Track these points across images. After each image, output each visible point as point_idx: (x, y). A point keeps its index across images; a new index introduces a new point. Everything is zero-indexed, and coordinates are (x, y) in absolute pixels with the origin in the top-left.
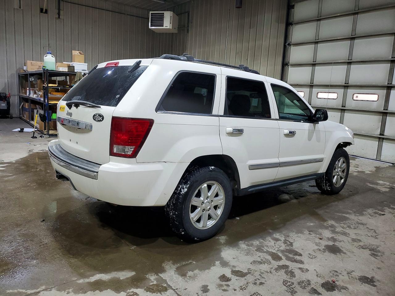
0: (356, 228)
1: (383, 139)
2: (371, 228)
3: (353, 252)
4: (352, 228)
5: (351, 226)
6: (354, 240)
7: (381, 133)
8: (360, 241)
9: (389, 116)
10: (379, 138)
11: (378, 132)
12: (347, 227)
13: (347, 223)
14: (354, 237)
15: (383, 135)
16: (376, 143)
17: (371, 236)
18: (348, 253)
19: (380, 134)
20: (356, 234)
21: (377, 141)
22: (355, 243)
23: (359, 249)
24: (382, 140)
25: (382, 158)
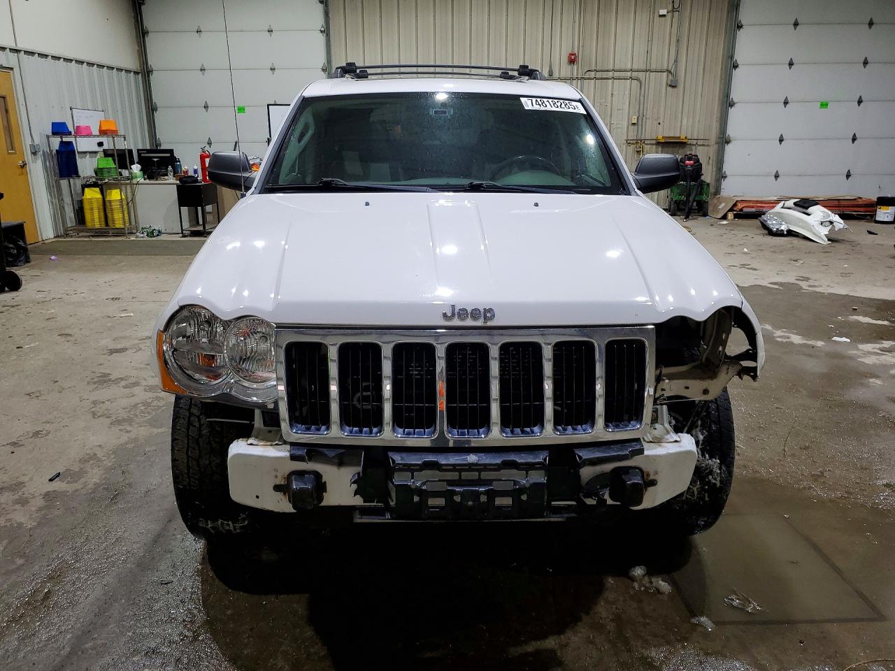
0: (133, 406)
2: (102, 419)
3: (136, 369)
4: (141, 405)
5: (143, 408)
6: (136, 384)
8: (125, 387)
12: (151, 403)
13: (153, 410)
14: (136, 390)
17: (103, 402)
18: (142, 366)
20: (133, 396)
22: (132, 380)
23: (126, 376)
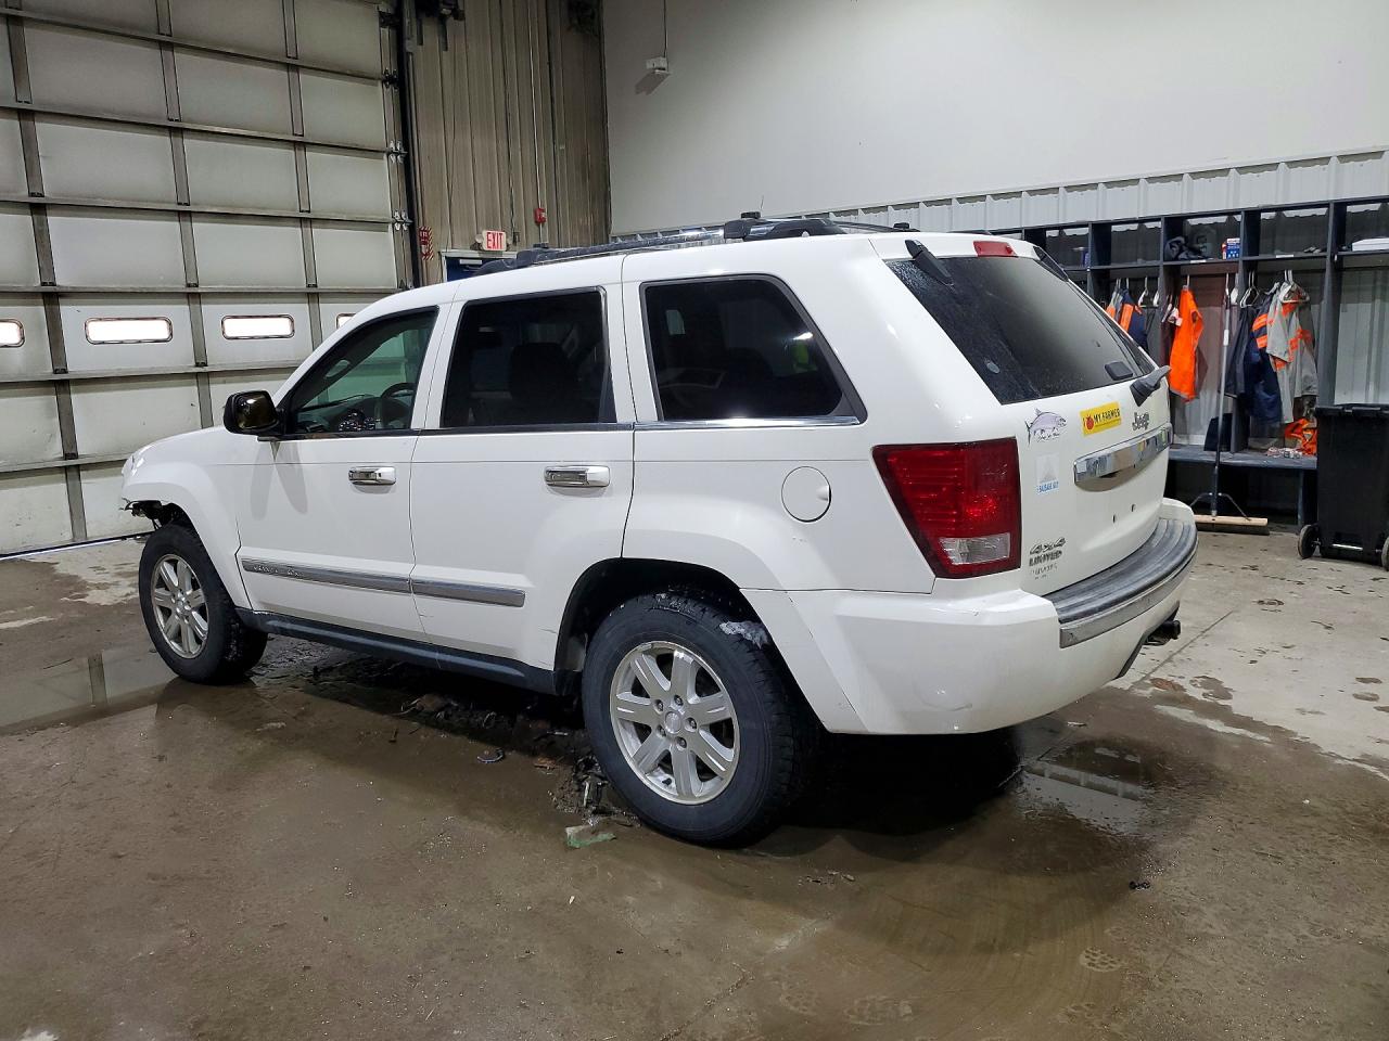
1: (78, 467)
7: (68, 451)
9: (77, 392)
10: (66, 469)
11: (56, 449)
15: (75, 456)
16: (58, 489)
19: (67, 456)
21: (58, 481)
24: (75, 473)
25: (92, 532)
